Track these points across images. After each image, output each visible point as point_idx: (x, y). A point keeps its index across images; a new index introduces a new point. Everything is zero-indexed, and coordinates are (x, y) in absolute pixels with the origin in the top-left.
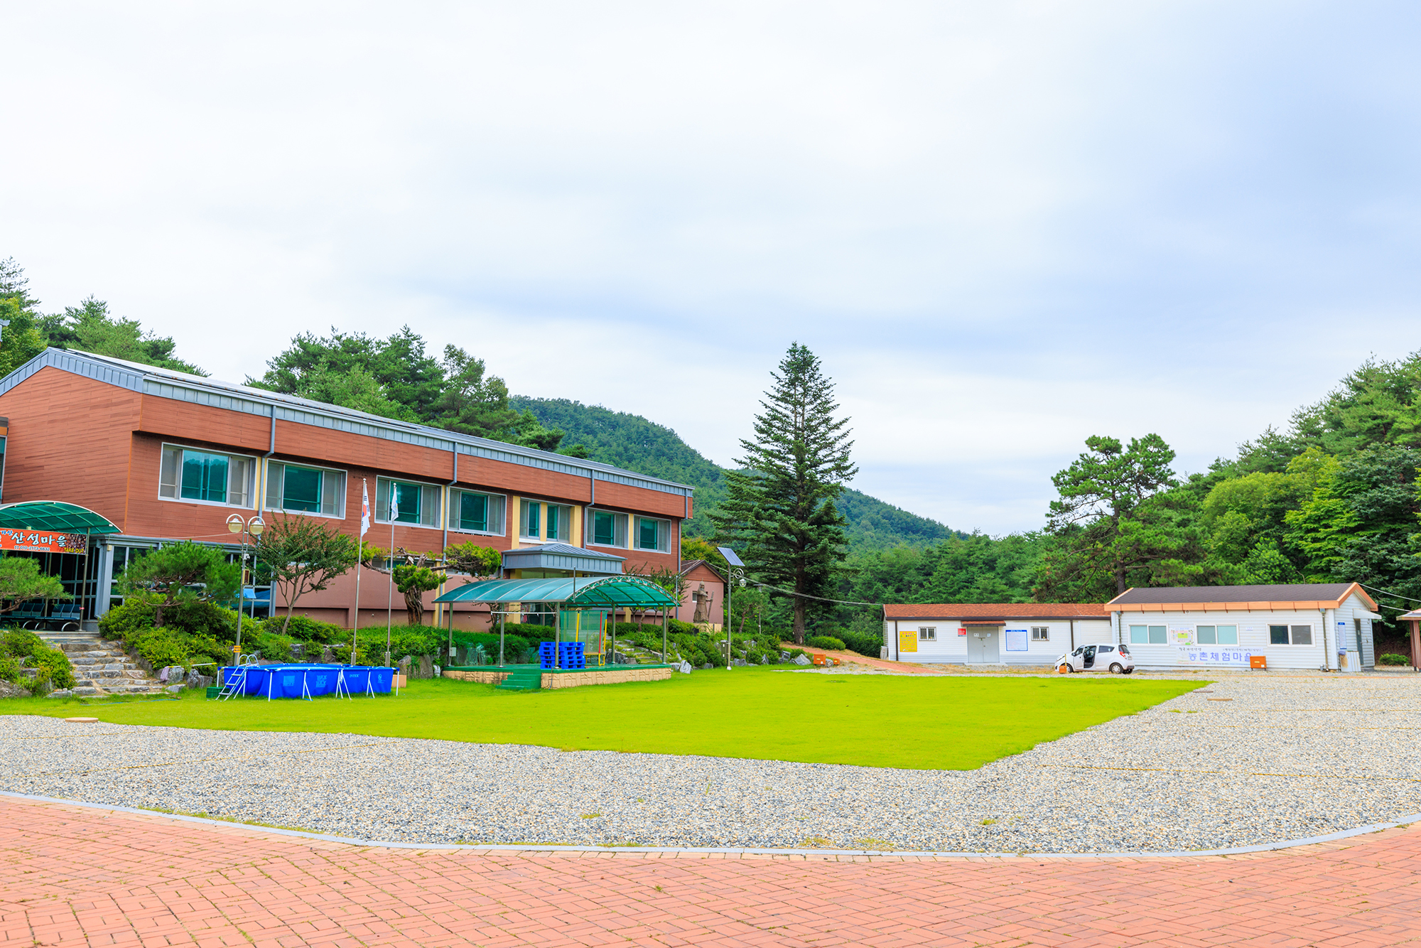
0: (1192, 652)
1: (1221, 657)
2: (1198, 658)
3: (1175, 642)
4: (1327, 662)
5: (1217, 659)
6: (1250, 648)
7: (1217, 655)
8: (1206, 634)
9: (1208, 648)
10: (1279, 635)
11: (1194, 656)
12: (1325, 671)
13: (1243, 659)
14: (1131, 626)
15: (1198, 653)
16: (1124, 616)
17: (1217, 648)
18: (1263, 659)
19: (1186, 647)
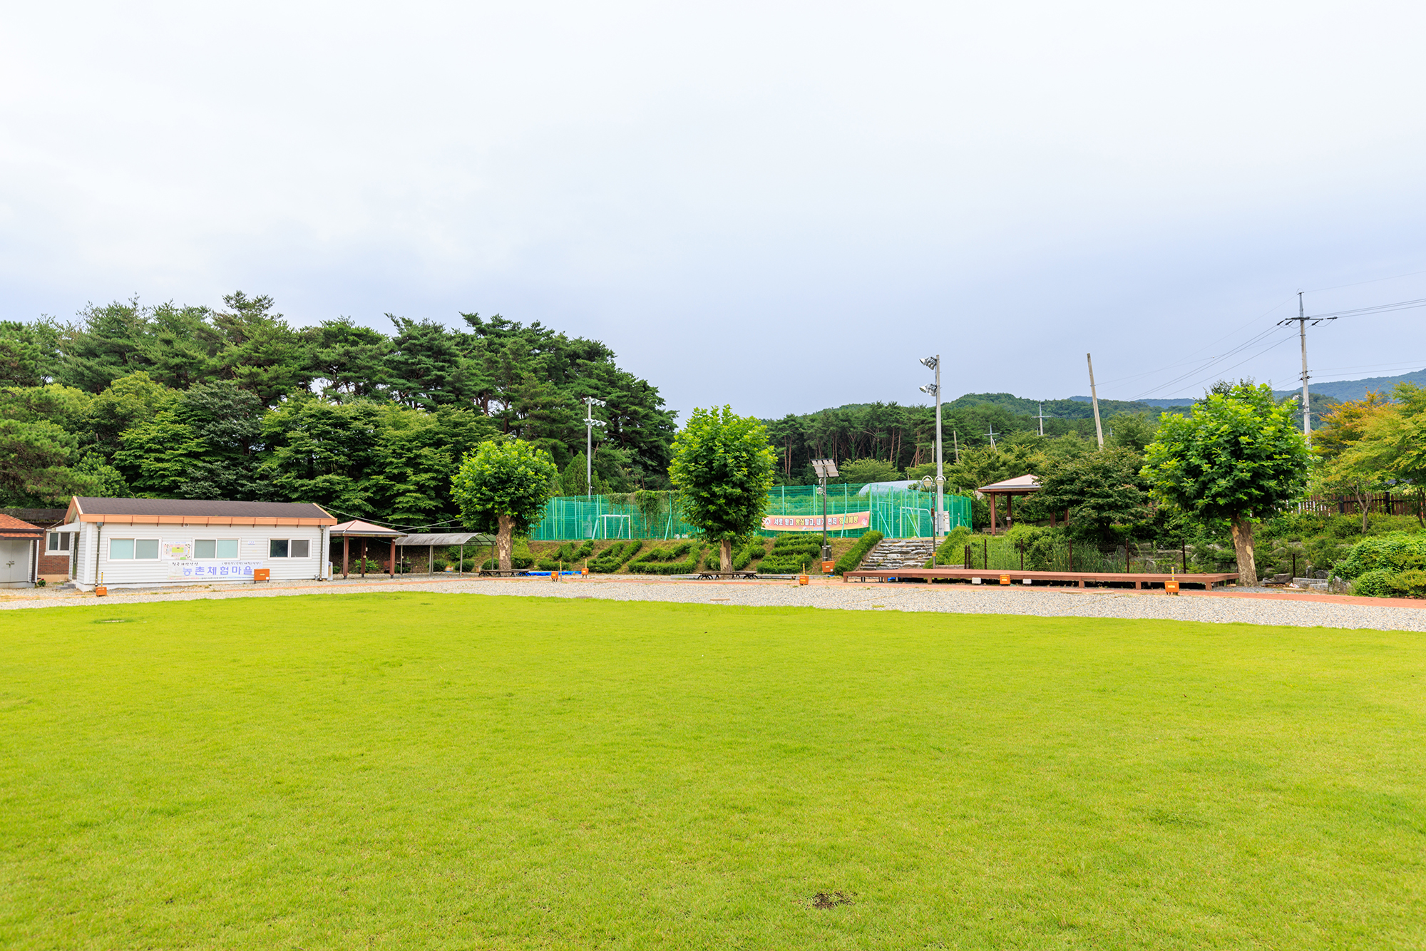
0: (186, 567)
1: (219, 571)
2: (193, 573)
3: (168, 557)
4: (321, 572)
5: (215, 573)
6: (249, 561)
7: (215, 569)
8: (205, 548)
9: (205, 563)
10: (279, 548)
11: (189, 571)
12: (319, 580)
13: (242, 572)
14: (112, 539)
15: (194, 568)
16: (105, 530)
17: (216, 562)
18: (267, 572)
19: (181, 562)
